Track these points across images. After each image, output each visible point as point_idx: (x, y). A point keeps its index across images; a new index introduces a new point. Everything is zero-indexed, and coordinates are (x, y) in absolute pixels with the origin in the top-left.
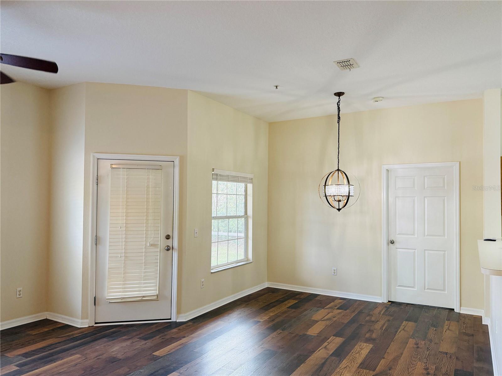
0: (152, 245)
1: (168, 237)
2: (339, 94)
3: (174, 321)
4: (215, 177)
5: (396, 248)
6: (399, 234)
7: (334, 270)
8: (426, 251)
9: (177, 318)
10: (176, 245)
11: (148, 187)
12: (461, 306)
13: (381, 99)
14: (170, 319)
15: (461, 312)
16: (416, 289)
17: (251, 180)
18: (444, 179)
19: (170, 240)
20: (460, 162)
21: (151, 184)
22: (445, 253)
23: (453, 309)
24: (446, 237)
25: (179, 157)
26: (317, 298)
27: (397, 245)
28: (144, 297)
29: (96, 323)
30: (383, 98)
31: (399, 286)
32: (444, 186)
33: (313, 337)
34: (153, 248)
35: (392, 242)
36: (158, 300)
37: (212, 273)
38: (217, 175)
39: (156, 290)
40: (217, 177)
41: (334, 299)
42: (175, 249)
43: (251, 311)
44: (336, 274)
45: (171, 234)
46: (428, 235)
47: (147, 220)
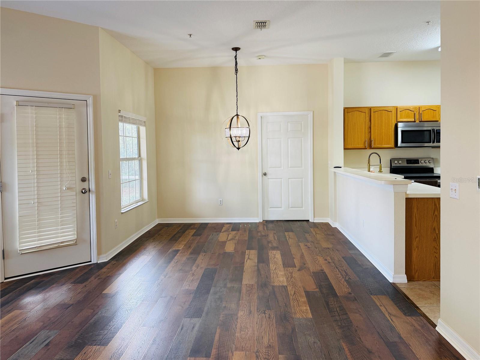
0: (68, 189)
1: (83, 180)
2: (236, 49)
3: (95, 263)
4: (121, 118)
5: (268, 179)
6: (270, 167)
7: (220, 201)
8: (289, 179)
9: (98, 259)
10: (93, 187)
11: (60, 127)
12: (314, 217)
13: (264, 57)
14: (90, 261)
15: (314, 222)
16: (283, 209)
17: (144, 124)
18: (301, 124)
19: (87, 183)
20: (313, 111)
21: (64, 124)
22: (302, 180)
23: (309, 220)
24: (303, 168)
25: (92, 96)
26: (208, 226)
27: (269, 176)
28: (62, 242)
29: (6, 279)
30: (265, 56)
31: (271, 208)
32: (301, 130)
33: (233, 253)
34: (69, 191)
35: (265, 174)
36: (77, 245)
37: (122, 213)
38: (122, 116)
39: (74, 234)
40: (123, 119)
41: (223, 225)
42: (92, 191)
43: (163, 243)
44: (222, 204)
45: (86, 176)
46: (291, 167)
47: (61, 162)
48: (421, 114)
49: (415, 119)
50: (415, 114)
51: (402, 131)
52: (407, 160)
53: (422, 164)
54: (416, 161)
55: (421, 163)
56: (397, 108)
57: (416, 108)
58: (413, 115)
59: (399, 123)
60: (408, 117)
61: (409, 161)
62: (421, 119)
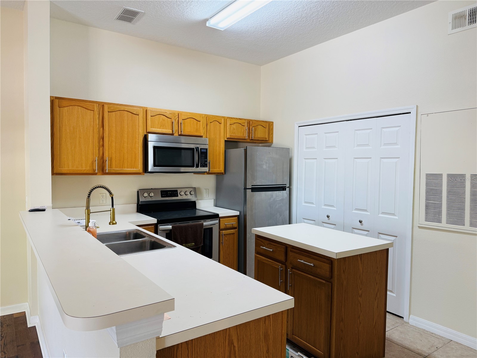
48: (181, 123)
49: (173, 131)
50: (173, 123)
51: (155, 148)
52: (162, 192)
53: (182, 197)
54: (174, 193)
55: (181, 195)
56: (146, 110)
57: (174, 114)
58: (170, 124)
59: (149, 134)
60: (163, 126)
61: (165, 193)
62: (181, 132)
